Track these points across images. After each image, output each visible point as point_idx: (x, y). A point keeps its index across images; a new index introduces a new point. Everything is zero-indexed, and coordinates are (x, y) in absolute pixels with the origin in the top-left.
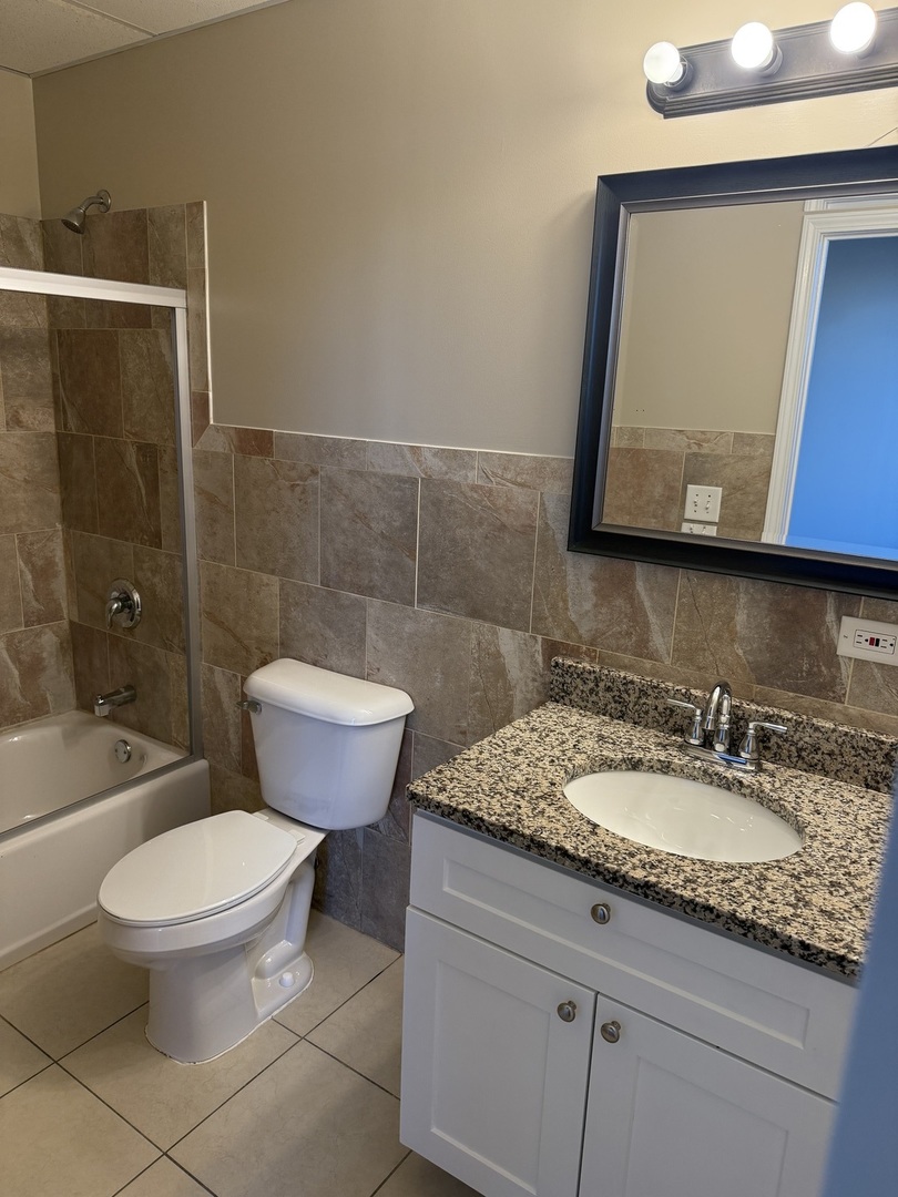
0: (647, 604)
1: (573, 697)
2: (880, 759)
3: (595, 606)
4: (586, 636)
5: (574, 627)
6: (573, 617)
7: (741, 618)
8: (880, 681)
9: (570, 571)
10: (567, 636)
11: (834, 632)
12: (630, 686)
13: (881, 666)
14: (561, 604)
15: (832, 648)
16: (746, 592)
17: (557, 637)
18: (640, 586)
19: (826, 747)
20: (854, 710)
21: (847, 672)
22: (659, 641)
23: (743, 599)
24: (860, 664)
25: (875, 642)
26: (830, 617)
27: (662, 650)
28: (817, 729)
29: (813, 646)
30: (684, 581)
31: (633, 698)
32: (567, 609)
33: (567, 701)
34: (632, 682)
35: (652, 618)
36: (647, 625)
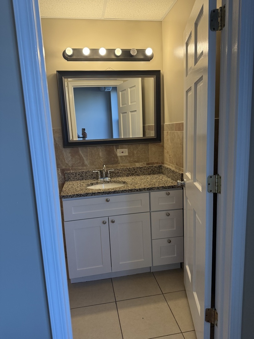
0: (83, 156)
1: (71, 179)
2: (128, 171)
3: (72, 158)
4: (70, 166)
5: (67, 164)
6: (67, 162)
7: (101, 154)
8: (124, 159)
9: (64, 152)
10: (66, 167)
11: (116, 152)
12: (83, 172)
13: (124, 156)
14: (63, 160)
15: (116, 155)
16: (101, 149)
17: (64, 167)
18: (80, 152)
19: (120, 172)
20: (122, 165)
21: (119, 158)
22: (86, 162)
23: (100, 150)
24: (121, 156)
25: (123, 152)
26: (115, 150)
27: (87, 164)
28: (118, 169)
29: (113, 156)
30: (89, 149)
31: (84, 175)
32: (65, 161)
33: (70, 180)
34: (84, 171)
35: (84, 158)
36: (83, 160)
